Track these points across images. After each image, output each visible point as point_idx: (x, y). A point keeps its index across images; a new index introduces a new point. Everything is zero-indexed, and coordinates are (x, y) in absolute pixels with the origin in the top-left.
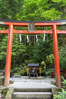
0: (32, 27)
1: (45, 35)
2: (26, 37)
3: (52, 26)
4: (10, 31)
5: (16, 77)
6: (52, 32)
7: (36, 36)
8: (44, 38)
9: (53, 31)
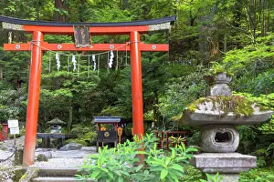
0: (83, 37)
1: (112, 53)
2: (71, 60)
3: (129, 33)
4: (35, 46)
5: (71, 148)
6: (127, 49)
7: (94, 57)
8: (111, 60)
9: (132, 45)
